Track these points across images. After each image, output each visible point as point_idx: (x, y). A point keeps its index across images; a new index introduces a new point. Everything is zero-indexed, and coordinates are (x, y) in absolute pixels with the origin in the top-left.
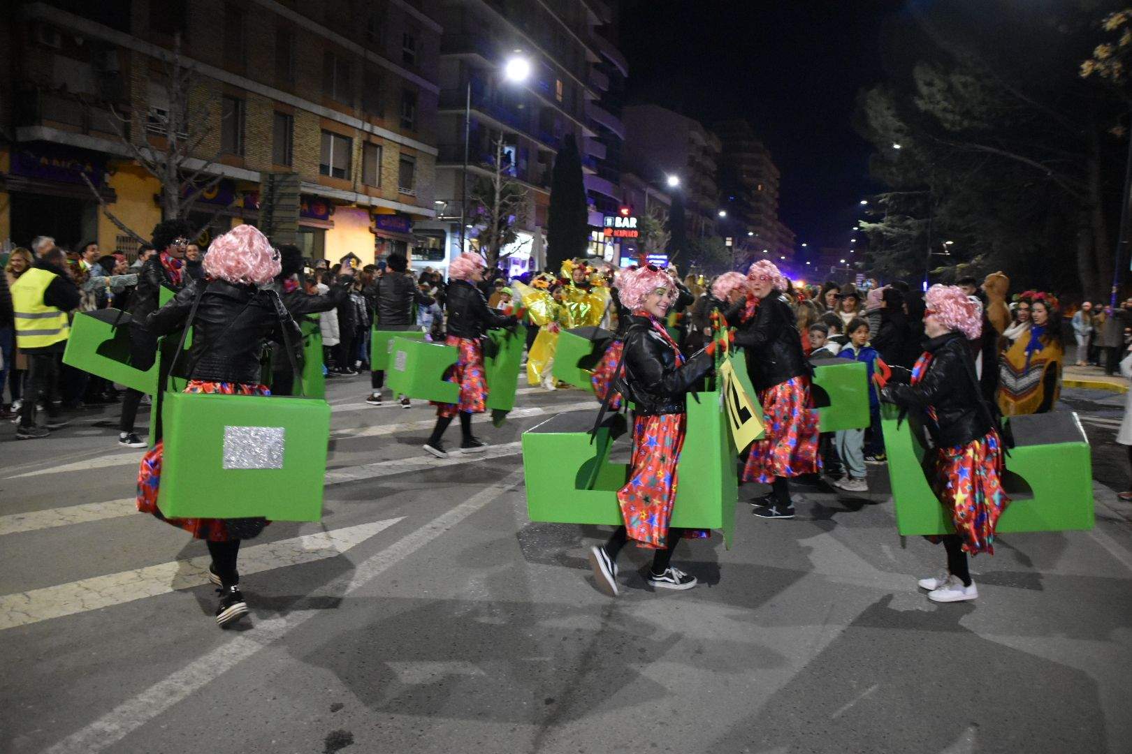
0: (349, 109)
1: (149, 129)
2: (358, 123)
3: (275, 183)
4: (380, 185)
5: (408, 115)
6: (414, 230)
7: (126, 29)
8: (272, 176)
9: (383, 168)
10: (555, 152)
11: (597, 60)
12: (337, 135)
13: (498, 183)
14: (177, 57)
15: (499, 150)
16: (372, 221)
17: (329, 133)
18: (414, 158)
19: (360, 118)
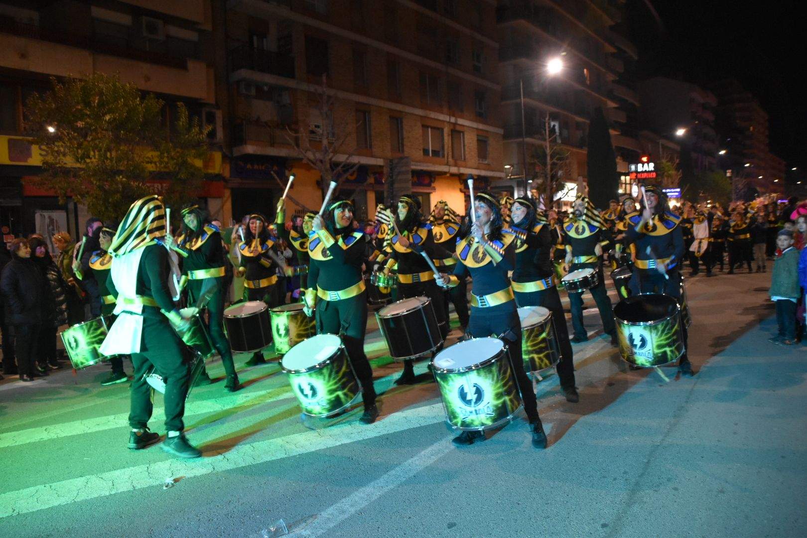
0: (440, 109)
1: (310, 138)
2: (447, 118)
3: (394, 165)
4: (465, 159)
5: (480, 108)
6: (492, 188)
7: (292, 76)
8: (391, 161)
9: (466, 147)
10: (588, 122)
11: (612, 50)
12: (432, 128)
13: (548, 149)
14: (325, 89)
15: (547, 124)
16: (461, 184)
17: (428, 127)
18: (487, 137)
19: (447, 115)
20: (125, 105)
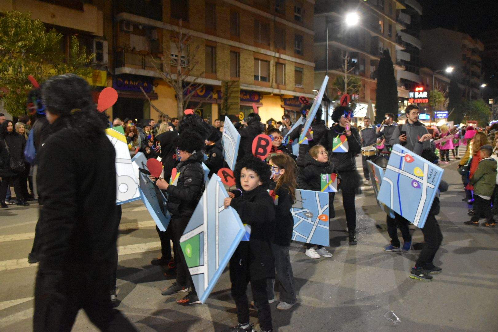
0: (268, 46)
1: (172, 65)
2: (272, 54)
3: (228, 86)
4: (285, 84)
5: (299, 47)
7: (161, 20)
8: (227, 83)
9: (286, 75)
10: (379, 59)
11: (403, 7)
12: (262, 60)
13: (346, 79)
14: (181, 29)
15: (346, 61)
16: (282, 102)
17: (258, 59)
18: (302, 69)
19: (274, 51)
20: (34, 35)
